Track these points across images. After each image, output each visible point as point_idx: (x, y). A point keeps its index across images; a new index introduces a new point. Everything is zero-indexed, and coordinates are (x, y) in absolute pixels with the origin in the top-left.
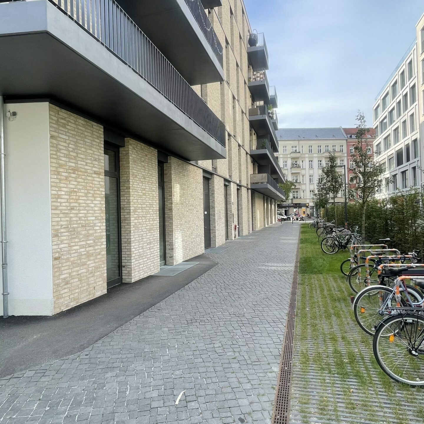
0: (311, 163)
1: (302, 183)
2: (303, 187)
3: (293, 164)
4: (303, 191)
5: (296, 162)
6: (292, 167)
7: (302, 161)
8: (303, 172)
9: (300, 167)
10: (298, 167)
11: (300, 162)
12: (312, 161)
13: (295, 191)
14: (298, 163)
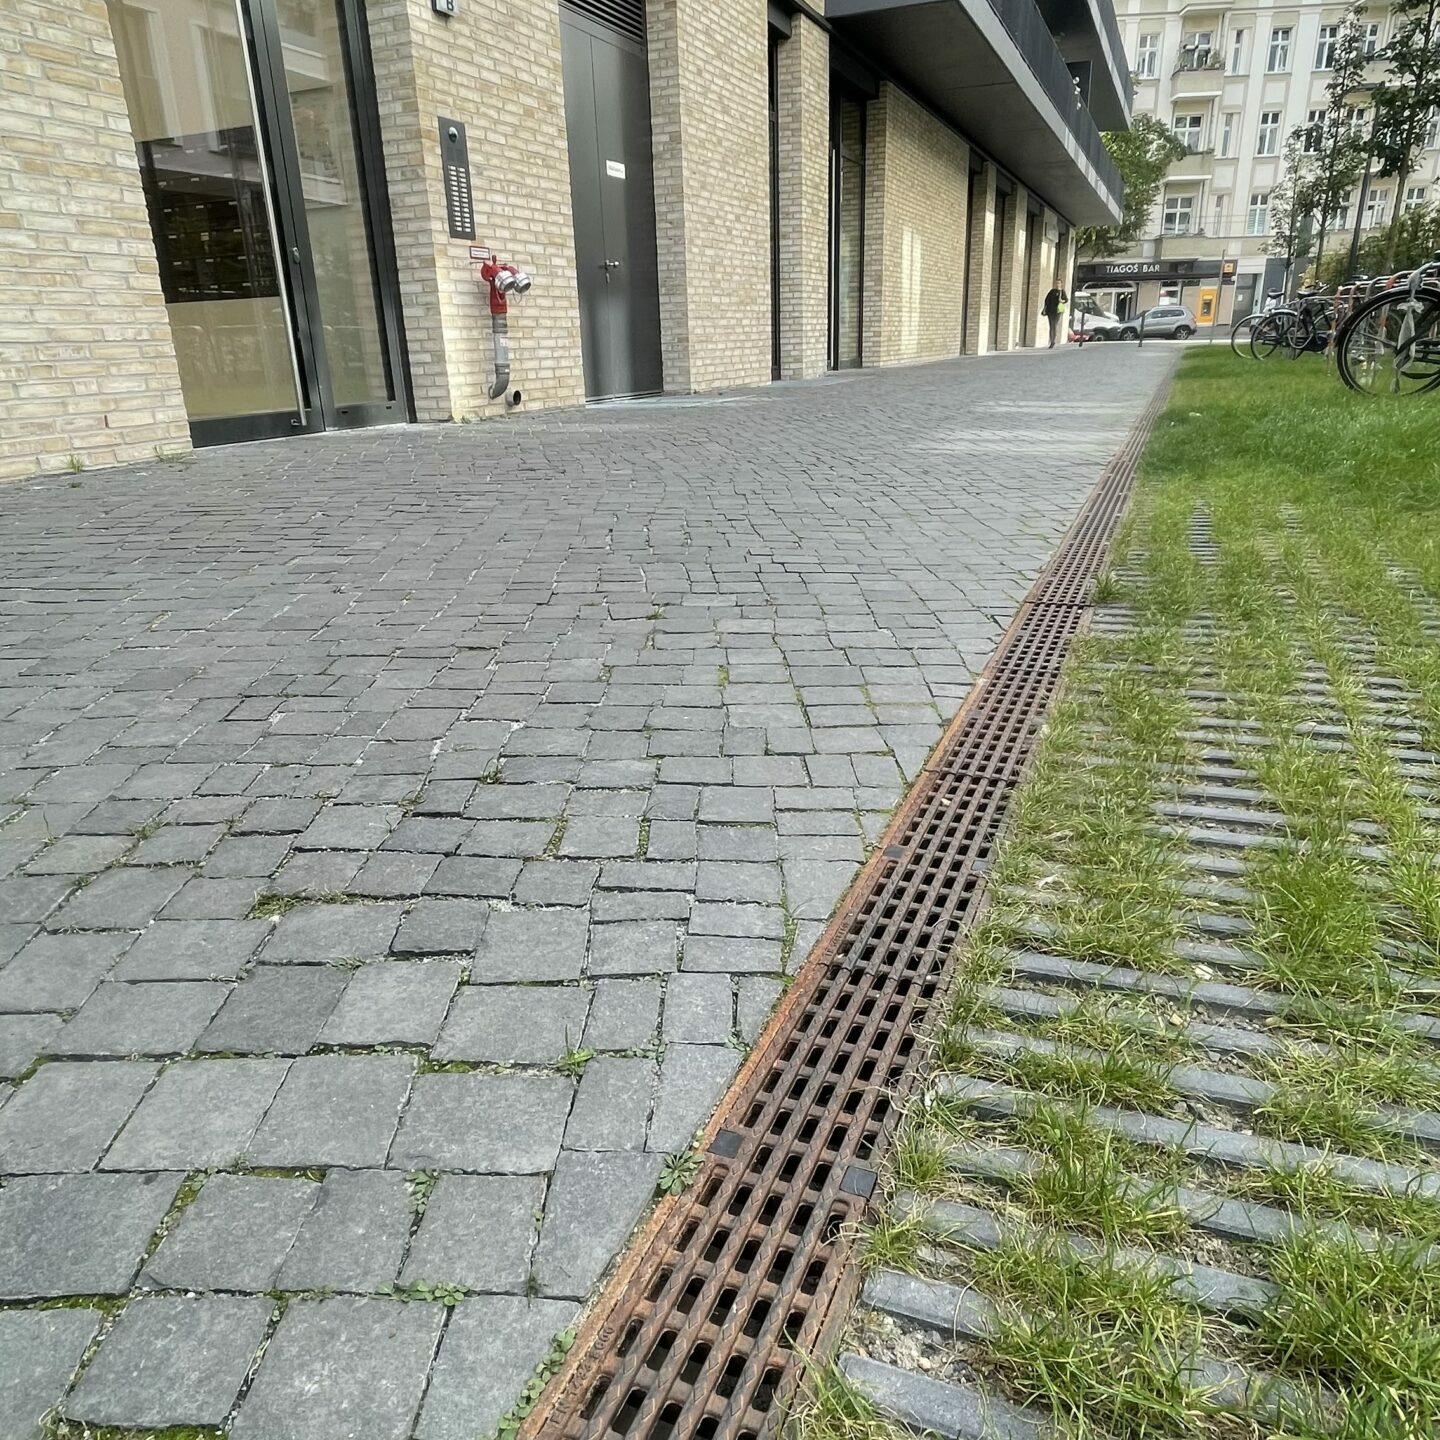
0: (1280, 42)
1: (1218, 154)
2: (1222, 177)
3: (1186, 52)
4: (1220, 198)
5: (1206, 37)
6: (1182, 69)
7: (1239, 34)
8: (1232, 95)
9: (1223, 67)
10: (1211, 68)
11: (1223, 42)
12: (1286, 32)
13: (1180, 196)
14: (1214, 45)
